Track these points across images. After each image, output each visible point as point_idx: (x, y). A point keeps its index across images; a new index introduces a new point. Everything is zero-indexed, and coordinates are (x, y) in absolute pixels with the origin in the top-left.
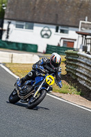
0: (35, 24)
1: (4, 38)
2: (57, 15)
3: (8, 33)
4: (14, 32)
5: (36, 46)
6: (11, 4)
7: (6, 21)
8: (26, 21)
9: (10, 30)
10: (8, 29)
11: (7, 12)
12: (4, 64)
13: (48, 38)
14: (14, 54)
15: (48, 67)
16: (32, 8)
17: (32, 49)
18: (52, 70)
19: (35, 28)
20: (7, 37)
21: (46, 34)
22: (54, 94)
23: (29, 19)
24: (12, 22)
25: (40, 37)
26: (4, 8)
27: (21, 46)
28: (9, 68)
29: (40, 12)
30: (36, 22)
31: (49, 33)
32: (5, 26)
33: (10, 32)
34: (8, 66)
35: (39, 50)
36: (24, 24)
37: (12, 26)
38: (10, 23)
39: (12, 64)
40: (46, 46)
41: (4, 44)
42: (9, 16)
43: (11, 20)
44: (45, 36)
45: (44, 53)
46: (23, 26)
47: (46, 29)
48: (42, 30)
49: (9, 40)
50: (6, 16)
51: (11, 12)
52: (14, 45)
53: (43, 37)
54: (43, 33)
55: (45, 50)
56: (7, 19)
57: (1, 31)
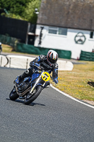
0: (69, 30)
1: (36, 44)
2: (91, 20)
3: (40, 39)
4: (47, 37)
5: (70, 52)
6: (44, 9)
7: (38, 26)
8: (59, 27)
9: (43, 36)
10: (41, 35)
11: (40, 17)
13: (82, 44)
15: (45, 64)
16: (66, 13)
17: (66, 55)
19: (68, 33)
20: (40, 43)
21: (80, 40)
22: (88, 102)
23: (63, 24)
24: (45, 27)
25: (74, 42)
26: (37, 13)
29: (74, 17)
30: (70, 28)
31: (83, 39)
32: (38, 32)
33: (42, 38)
35: (72, 57)
36: (58, 29)
37: (45, 32)
38: (42, 28)
40: (80, 52)
41: (36, 51)
42: (41, 21)
43: (43, 25)
44: (79, 42)
45: (78, 60)
46: (56, 31)
47: (80, 34)
48: (76, 36)
49: (42, 46)
50: (38, 21)
51: (44, 17)
53: (76, 42)
54: (77, 39)
55: (79, 57)
56: (39, 24)
57: (33, 37)
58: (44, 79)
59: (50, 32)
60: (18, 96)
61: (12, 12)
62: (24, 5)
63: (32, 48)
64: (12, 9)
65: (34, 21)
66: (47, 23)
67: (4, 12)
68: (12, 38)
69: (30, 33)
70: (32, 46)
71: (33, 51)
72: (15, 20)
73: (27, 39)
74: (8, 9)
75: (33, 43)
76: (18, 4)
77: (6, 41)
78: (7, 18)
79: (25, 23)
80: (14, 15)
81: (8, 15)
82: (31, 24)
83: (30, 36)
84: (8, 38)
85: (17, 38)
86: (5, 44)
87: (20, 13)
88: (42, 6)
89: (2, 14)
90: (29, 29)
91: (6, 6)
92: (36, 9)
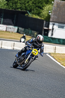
1: (50, 35)
3: (52, 32)
4: (57, 31)
6: (55, 11)
7: (51, 23)
9: (54, 30)
10: (53, 29)
11: (52, 17)
12: (50, 54)
14: (57, 47)
15: (35, 44)
18: (38, 46)
20: (52, 35)
24: (56, 24)
26: (50, 14)
27: (62, 41)
28: (53, 57)
32: (51, 27)
33: (54, 31)
34: (52, 55)
37: (56, 27)
38: (54, 24)
39: (55, 54)
41: (50, 40)
42: (53, 19)
43: (54, 22)
46: (63, 26)
49: (53, 37)
50: (51, 20)
51: (55, 17)
52: (57, 40)
56: (52, 22)
57: (48, 31)
58: (34, 54)
59: (59, 27)
60: (18, 65)
61: (33, 14)
62: (41, 8)
63: (46, 38)
64: (33, 11)
65: (48, 19)
66: (57, 21)
67: (28, 13)
68: (33, 31)
69: (45, 28)
70: (46, 37)
71: (47, 40)
72: (35, 19)
73: (43, 32)
74: (30, 11)
75: (47, 35)
76: (37, 8)
77: (28, 33)
78: (29, 17)
79: (42, 21)
80: (34, 15)
81: (30, 15)
82: (46, 21)
83: (45, 30)
84: (30, 31)
85: (36, 31)
86: (27, 35)
87: (39, 14)
88: (53, 9)
89: (26, 15)
90: (44, 25)
91: (29, 9)
92: (50, 12)
